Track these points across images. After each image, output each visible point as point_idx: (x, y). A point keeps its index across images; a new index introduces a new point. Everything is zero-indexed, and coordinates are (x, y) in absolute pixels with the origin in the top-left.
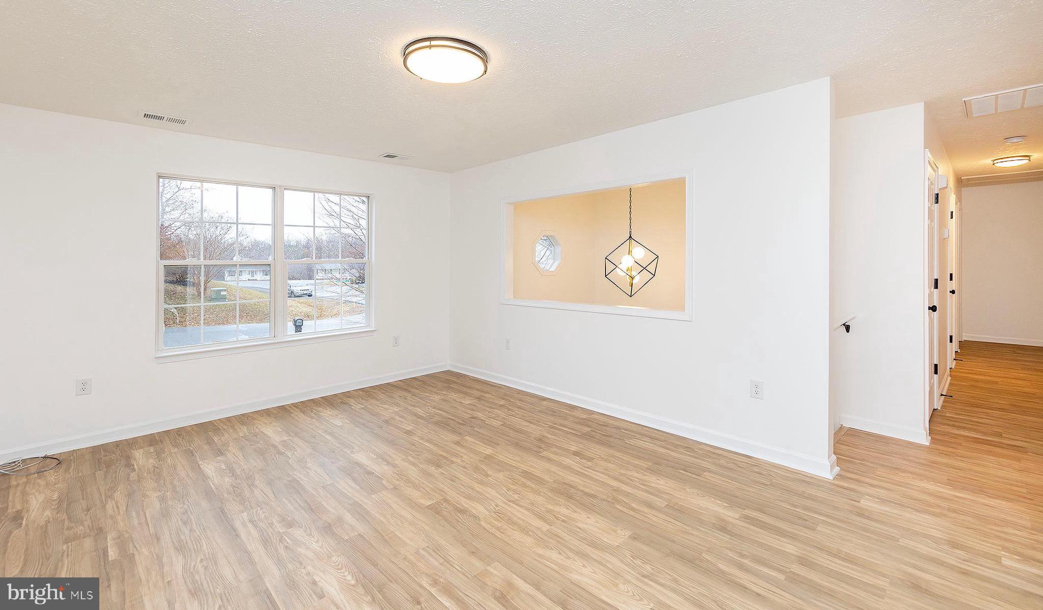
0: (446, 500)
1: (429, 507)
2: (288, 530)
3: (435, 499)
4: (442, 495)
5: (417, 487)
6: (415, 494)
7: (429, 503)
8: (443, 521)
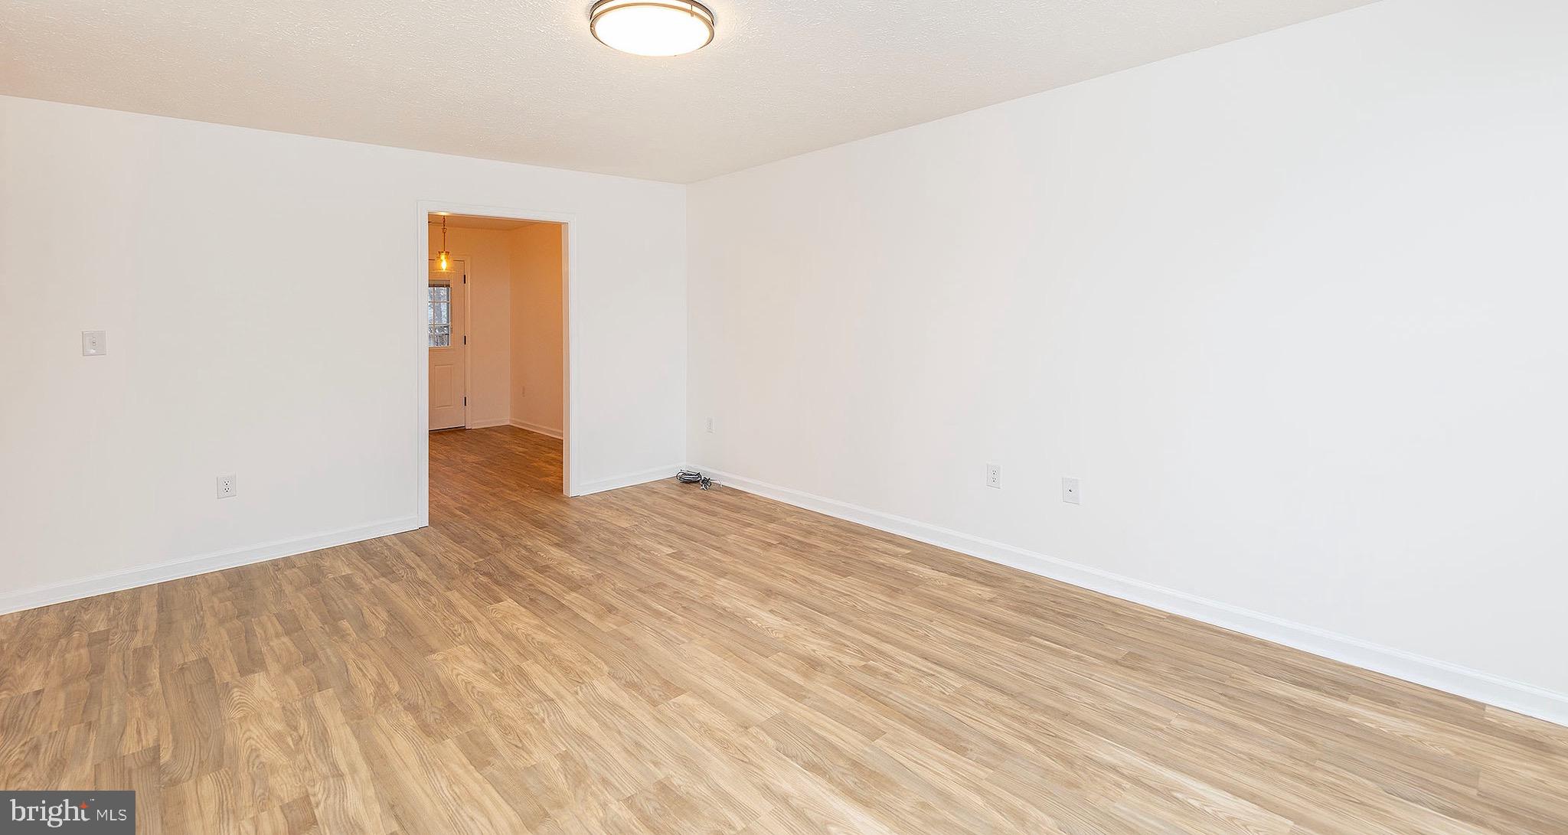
0: (654, 703)
1: (680, 691)
2: (865, 663)
3: (671, 704)
4: (659, 712)
5: (707, 730)
6: (706, 714)
7: (682, 699)
8: (659, 671)
